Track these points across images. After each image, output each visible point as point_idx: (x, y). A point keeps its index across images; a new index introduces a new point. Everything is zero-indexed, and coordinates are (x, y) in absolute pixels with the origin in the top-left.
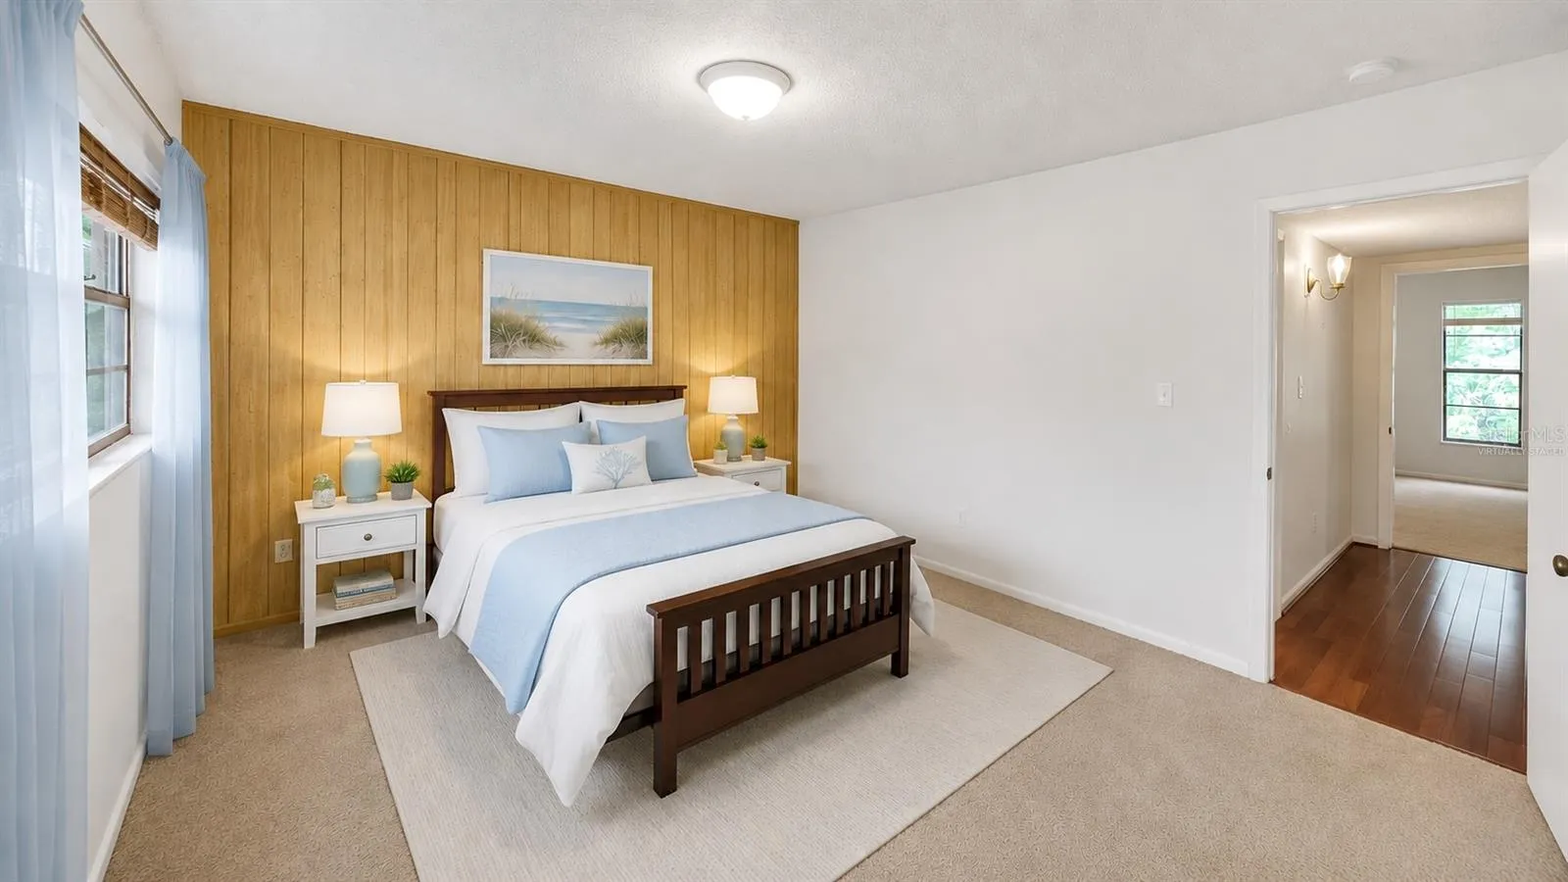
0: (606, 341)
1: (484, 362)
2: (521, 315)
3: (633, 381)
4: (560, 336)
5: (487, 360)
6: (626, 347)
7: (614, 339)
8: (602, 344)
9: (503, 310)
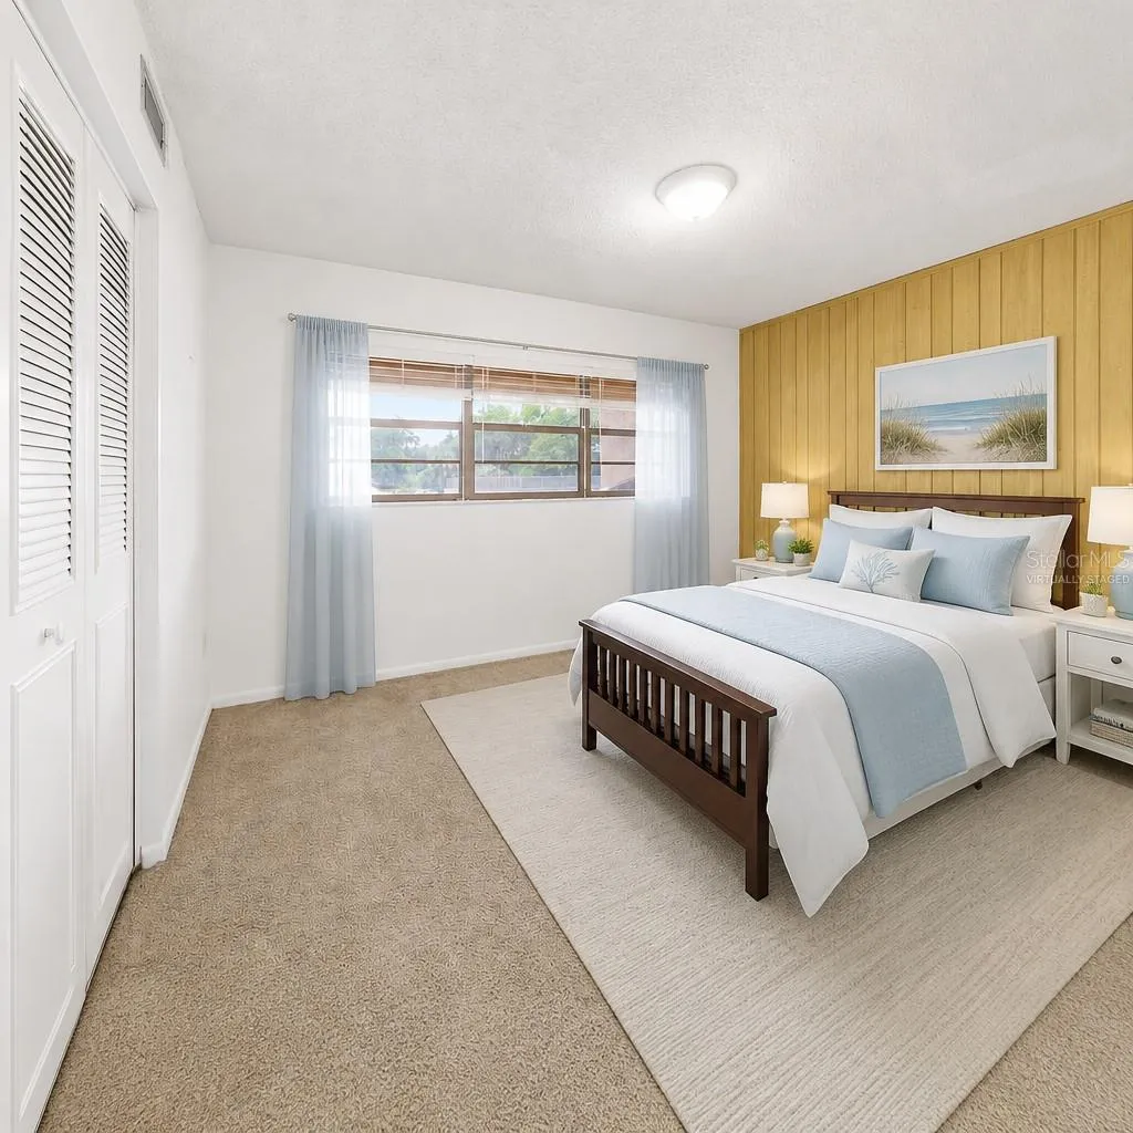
0: (990, 443)
1: (876, 469)
2: (903, 423)
3: (1032, 490)
4: (942, 441)
5: (878, 467)
6: (1016, 447)
7: (1000, 439)
8: (984, 445)
9: (889, 421)
